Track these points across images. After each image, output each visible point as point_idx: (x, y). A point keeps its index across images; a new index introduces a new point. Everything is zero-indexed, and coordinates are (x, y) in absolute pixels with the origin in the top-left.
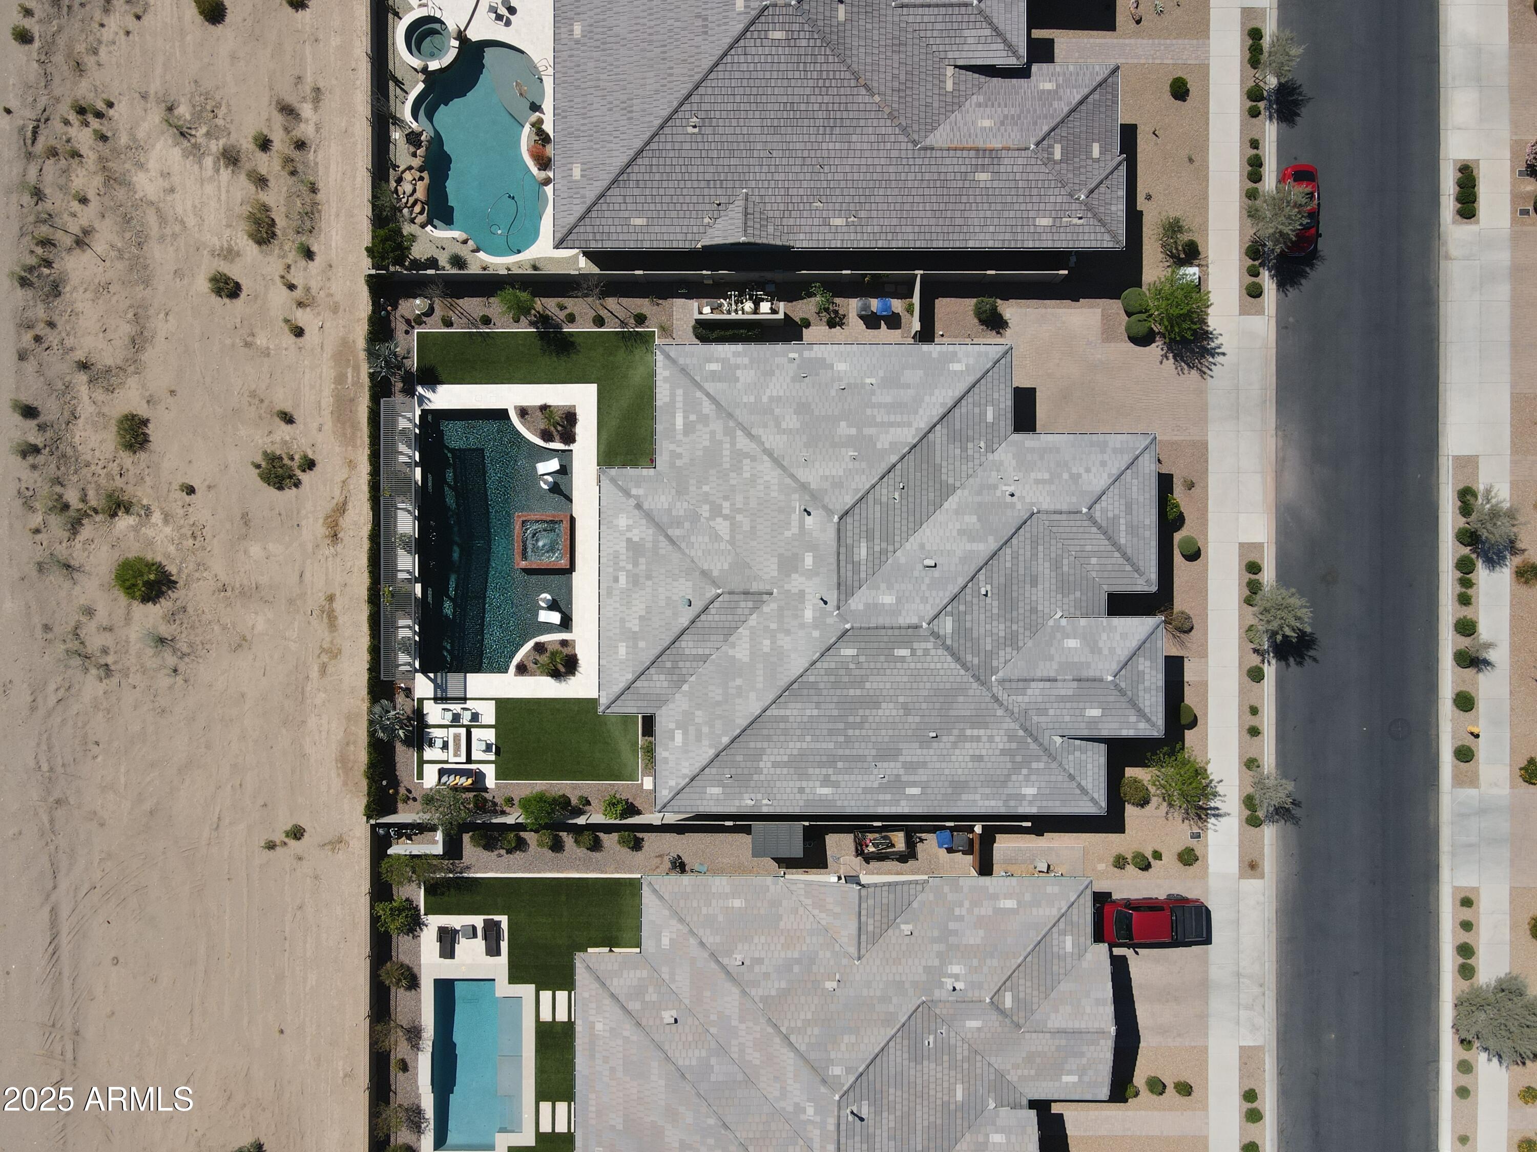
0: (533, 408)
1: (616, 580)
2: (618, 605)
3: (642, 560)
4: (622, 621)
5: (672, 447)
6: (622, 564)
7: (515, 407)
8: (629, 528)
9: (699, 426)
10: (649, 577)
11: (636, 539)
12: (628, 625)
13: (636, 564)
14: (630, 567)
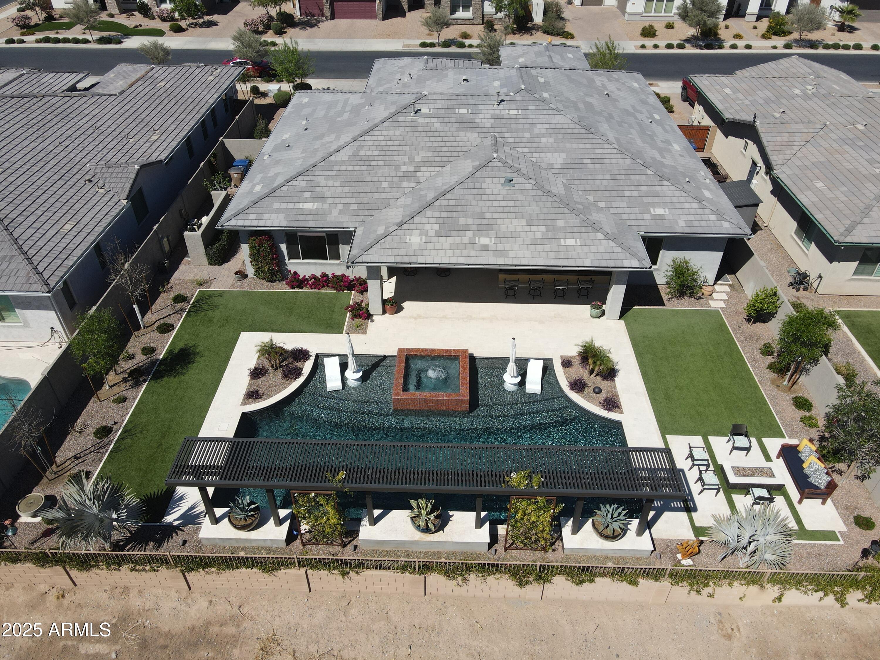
0: (250, 385)
1: (485, 247)
2: (516, 247)
3: (462, 221)
4: (534, 241)
5: (335, 212)
6: (466, 240)
7: (244, 404)
8: (423, 233)
9: (318, 189)
10: (481, 215)
11: (437, 227)
12: (539, 235)
13: (466, 228)
14: (469, 234)
